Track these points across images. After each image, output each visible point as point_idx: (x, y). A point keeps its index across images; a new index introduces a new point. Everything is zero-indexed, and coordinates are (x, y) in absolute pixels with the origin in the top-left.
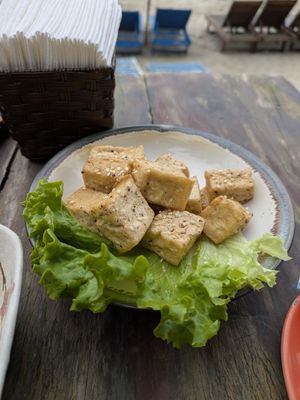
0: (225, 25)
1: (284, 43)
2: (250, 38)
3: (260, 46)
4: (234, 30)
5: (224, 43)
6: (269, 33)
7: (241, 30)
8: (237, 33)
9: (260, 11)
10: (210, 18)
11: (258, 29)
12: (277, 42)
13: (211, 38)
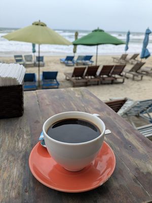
0: (73, 76)
1: (98, 82)
2: (84, 81)
3: (89, 83)
4: (77, 78)
5: (74, 83)
6: (91, 78)
7: (80, 78)
8: (78, 79)
9: (86, 71)
10: (66, 74)
11: (87, 77)
12: (95, 81)
13: (68, 82)
